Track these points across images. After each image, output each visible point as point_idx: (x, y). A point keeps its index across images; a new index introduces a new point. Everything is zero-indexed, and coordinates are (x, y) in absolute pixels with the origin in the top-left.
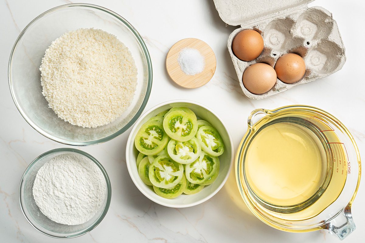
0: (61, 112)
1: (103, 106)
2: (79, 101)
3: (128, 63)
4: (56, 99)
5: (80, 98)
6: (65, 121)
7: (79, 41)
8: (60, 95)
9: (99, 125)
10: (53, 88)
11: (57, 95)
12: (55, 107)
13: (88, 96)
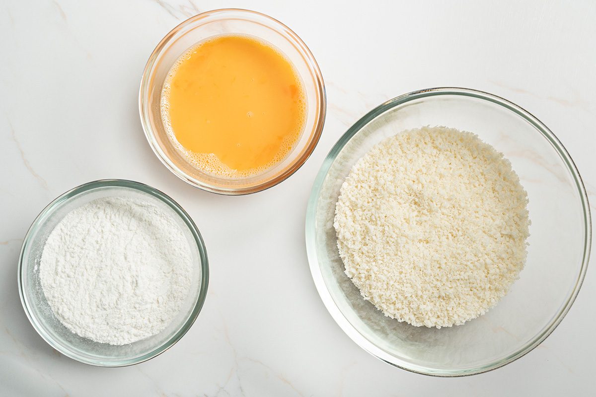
0: (388, 304)
1: (474, 280)
2: (427, 279)
3: (507, 184)
4: (378, 280)
5: (429, 271)
6: (400, 321)
7: (406, 157)
8: (385, 272)
9: (468, 318)
10: (368, 259)
11: (378, 273)
12: (376, 297)
13: (443, 266)
